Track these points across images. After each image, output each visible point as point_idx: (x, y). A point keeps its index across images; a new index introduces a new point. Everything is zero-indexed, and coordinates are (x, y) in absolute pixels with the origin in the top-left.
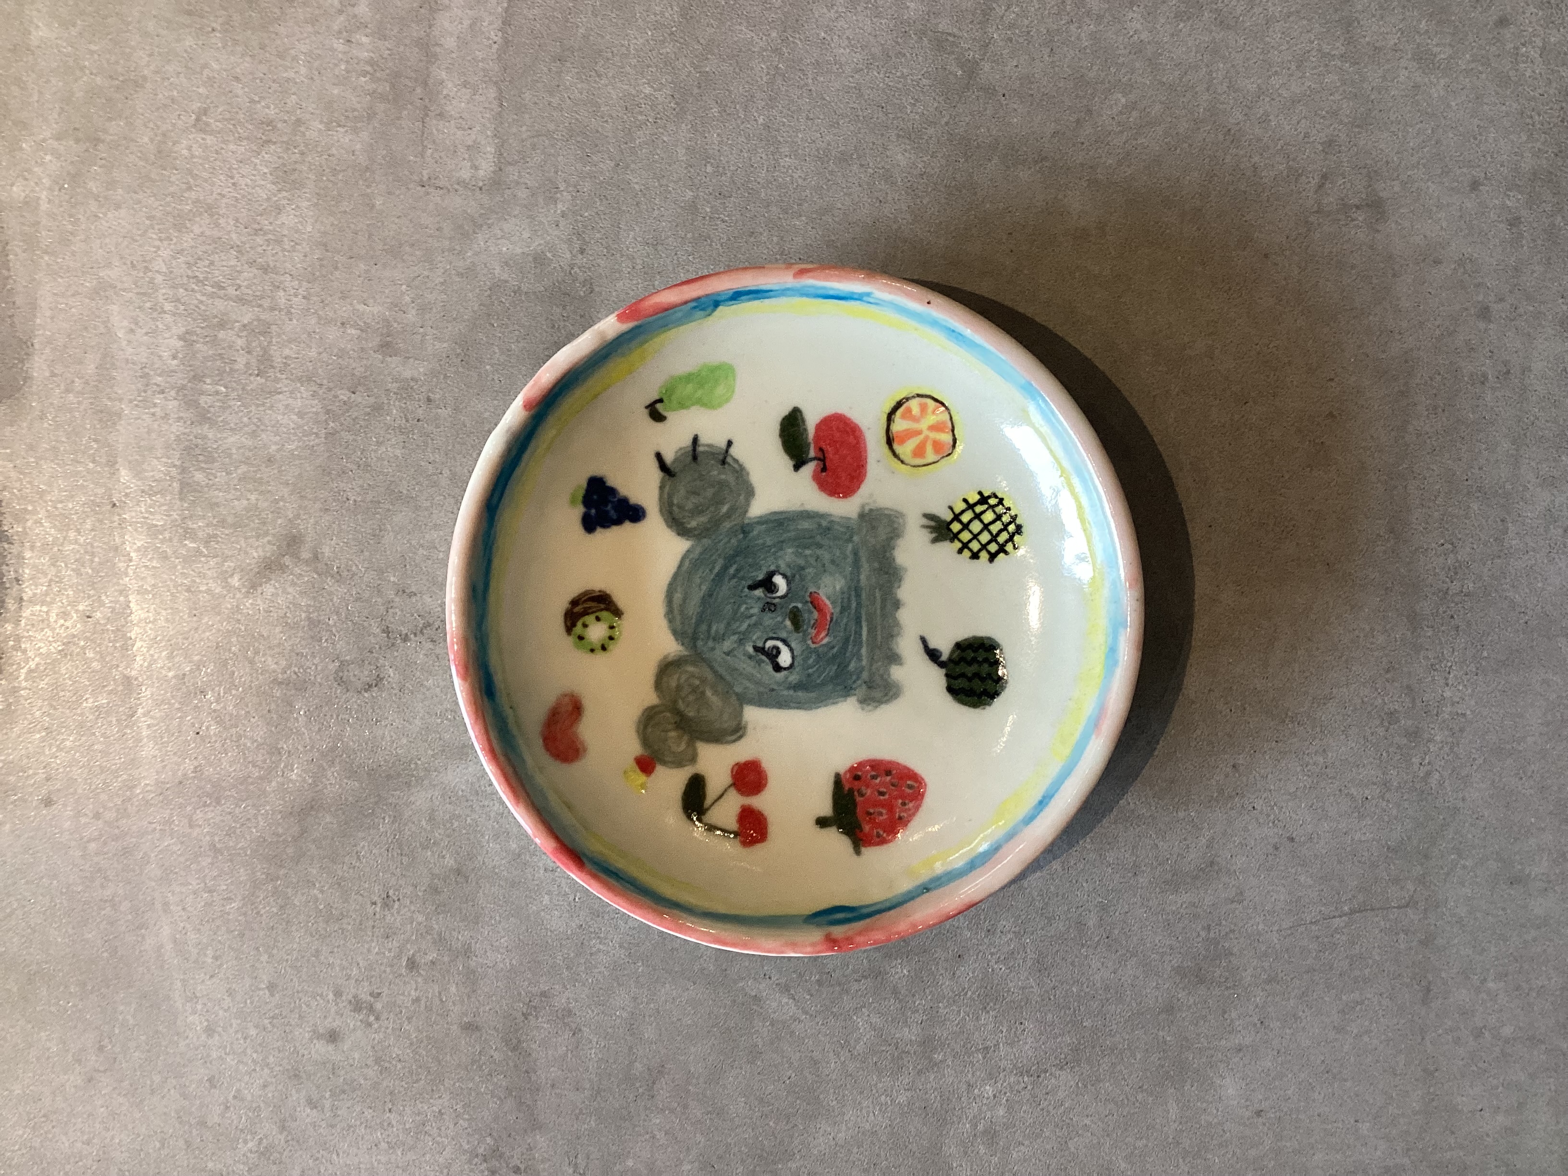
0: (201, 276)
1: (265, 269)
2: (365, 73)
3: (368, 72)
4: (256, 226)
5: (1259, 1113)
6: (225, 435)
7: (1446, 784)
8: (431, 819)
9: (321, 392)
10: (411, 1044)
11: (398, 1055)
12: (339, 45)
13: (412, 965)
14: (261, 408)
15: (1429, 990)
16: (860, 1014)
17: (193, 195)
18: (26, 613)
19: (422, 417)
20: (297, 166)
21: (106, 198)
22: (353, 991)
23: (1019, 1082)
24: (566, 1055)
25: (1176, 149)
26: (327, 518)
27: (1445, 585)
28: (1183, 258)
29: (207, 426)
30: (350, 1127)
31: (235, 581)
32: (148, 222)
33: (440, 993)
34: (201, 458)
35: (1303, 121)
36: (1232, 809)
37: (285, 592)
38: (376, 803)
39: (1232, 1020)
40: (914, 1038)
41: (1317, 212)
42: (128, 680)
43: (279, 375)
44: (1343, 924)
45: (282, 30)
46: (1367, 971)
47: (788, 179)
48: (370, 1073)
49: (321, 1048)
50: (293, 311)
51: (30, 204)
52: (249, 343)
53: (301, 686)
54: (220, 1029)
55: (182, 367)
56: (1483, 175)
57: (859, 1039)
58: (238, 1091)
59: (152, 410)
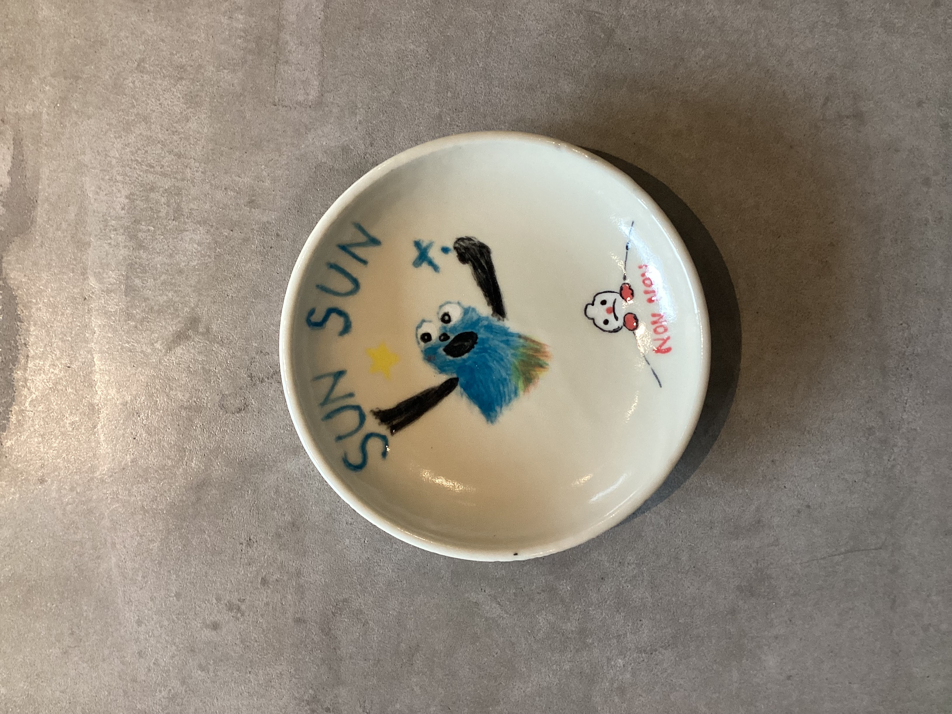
0: (140, 160)
1: (179, 156)
2: (240, 38)
3: (243, 37)
4: (174, 130)
5: (789, 677)
6: (153, 256)
7: (905, 473)
8: (277, 492)
9: (212, 230)
10: (264, 631)
11: (255, 638)
12: (225, 20)
13: (264, 582)
14: (176, 240)
15: (894, 601)
16: (540, 614)
17: (135, 111)
18: (30, 365)
19: (273, 246)
20: (198, 93)
21: (82, 112)
22: (228, 598)
23: (639, 657)
24: (359, 638)
25: (735, 82)
26: (214, 308)
27: (903, 349)
28: (740, 148)
29: (142, 251)
30: (225, 682)
31: (158, 346)
32: (108, 127)
33: (281, 599)
34: (138, 270)
35: (814, 65)
36: (771, 487)
37: (188, 351)
38: (243, 482)
39: (772, 620)
40: (574, 629)
41: (822, 120)
42: (92, 406)
43: (187, 220)
44: (840, 560)
45: (190, 11)
46: (856, 589)
47: (497, 100)
48: (238, 649)
49: (208, 634)
50: (195, 181)
51: (36, 116)
52: (168, 201)
53: (198, 409)
54: (146, 622)
55: (127, 215)
56: (925, 97)
57: (540, 629)
58: (156, 660)
59: (109, 241)
